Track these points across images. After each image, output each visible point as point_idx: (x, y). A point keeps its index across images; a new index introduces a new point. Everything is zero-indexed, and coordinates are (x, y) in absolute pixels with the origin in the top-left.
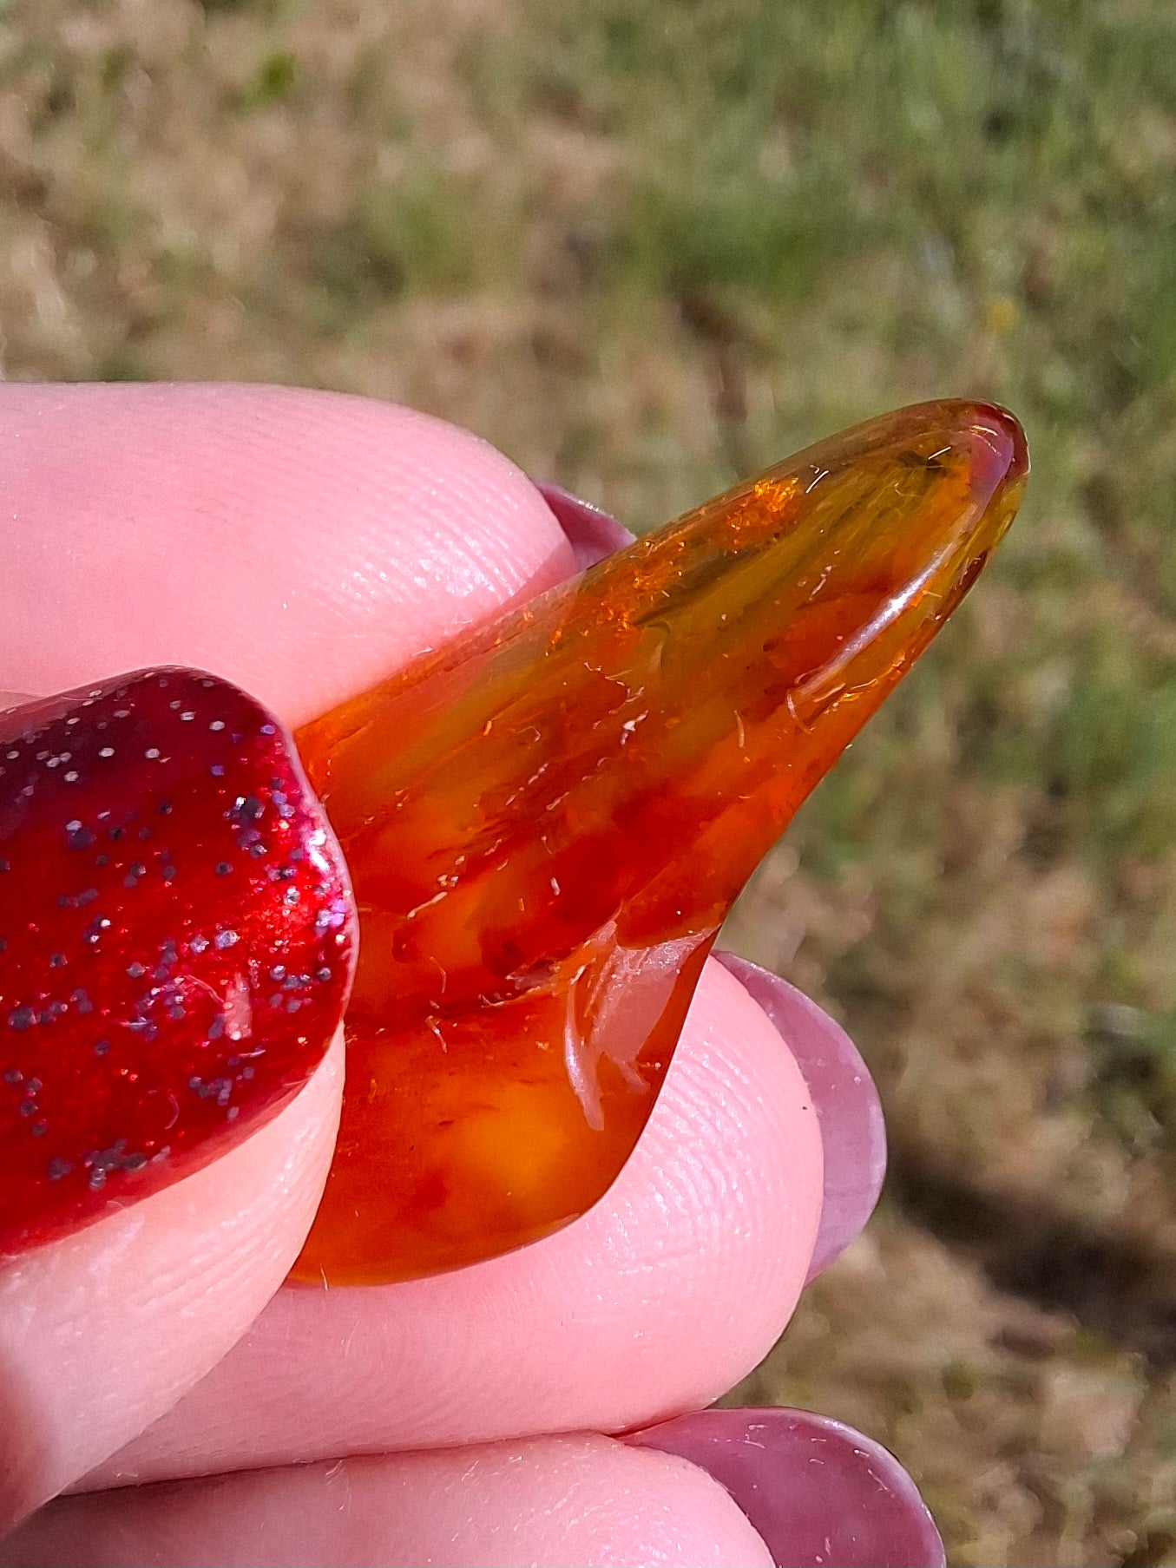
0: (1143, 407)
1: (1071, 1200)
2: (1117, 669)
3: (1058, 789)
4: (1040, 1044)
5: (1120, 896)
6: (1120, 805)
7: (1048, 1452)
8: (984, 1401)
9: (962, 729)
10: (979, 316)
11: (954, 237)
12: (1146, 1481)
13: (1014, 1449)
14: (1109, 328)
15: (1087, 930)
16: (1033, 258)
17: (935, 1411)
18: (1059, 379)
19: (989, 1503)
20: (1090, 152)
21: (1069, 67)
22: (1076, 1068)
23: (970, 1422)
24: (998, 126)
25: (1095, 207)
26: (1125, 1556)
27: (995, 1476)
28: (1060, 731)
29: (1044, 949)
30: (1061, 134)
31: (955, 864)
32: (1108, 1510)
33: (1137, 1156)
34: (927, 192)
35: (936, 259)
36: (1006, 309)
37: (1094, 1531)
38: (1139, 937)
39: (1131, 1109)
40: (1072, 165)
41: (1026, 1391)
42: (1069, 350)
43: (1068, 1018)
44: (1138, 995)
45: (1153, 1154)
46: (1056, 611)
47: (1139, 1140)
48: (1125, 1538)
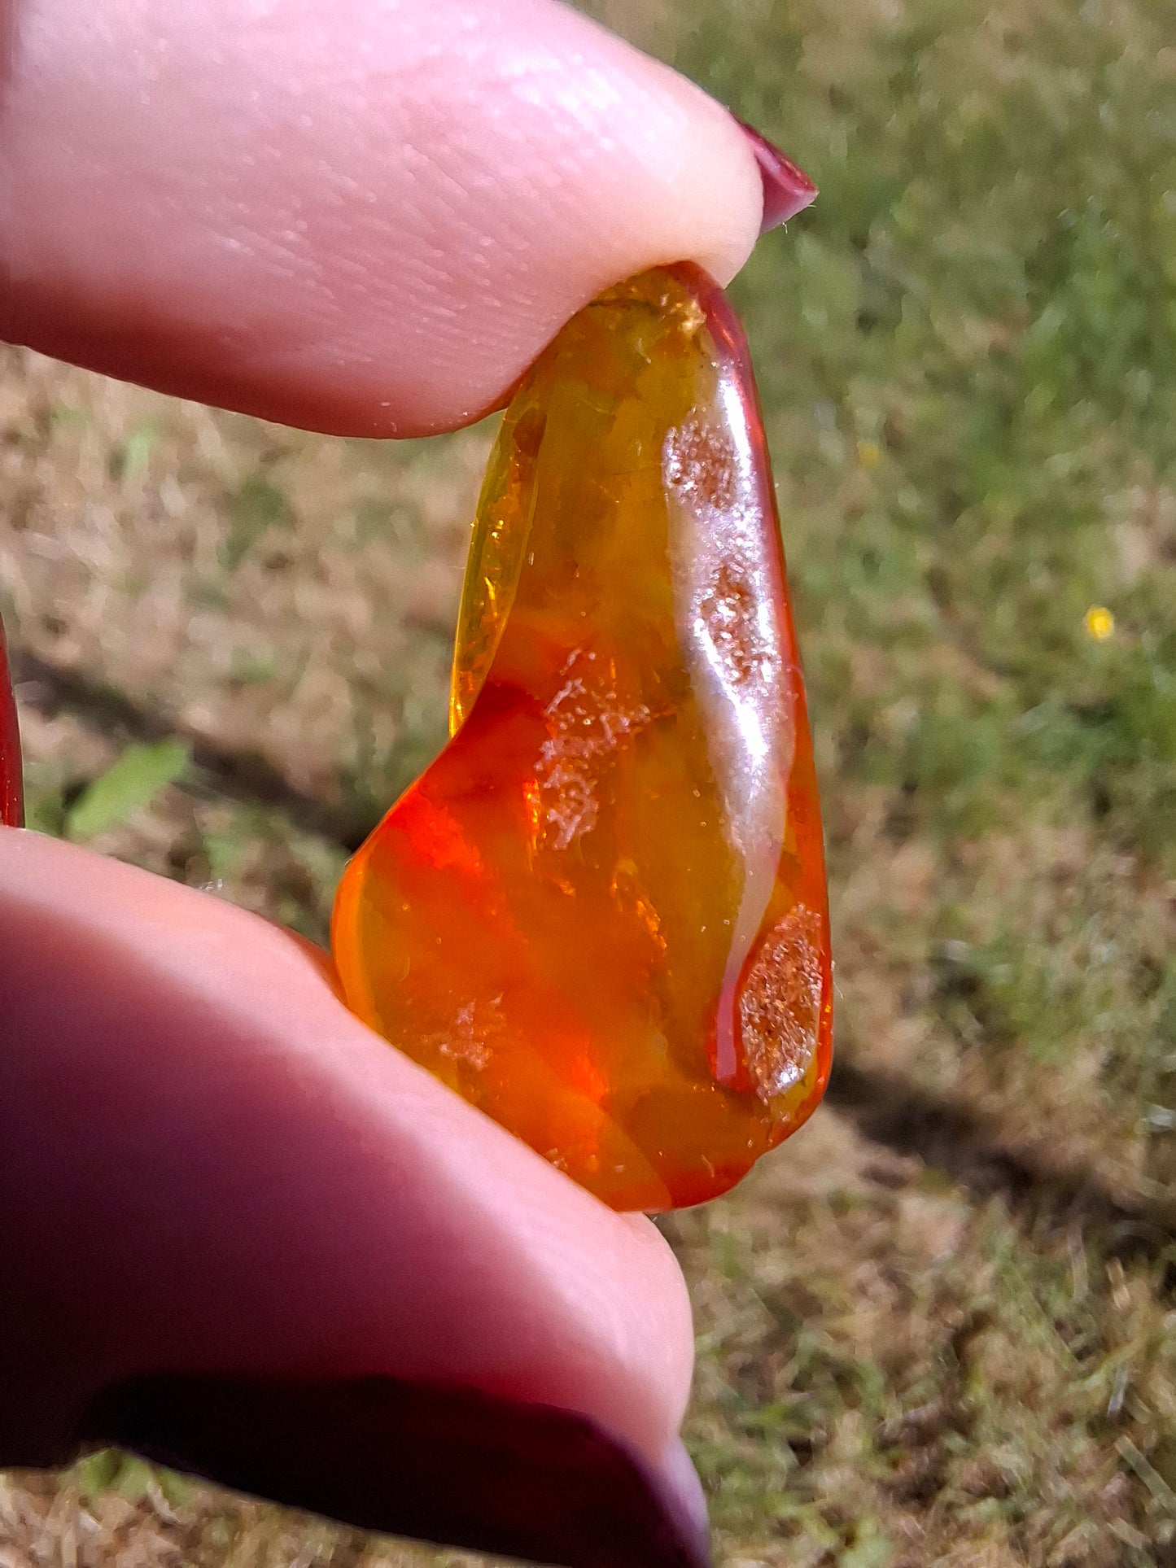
0: (966, 520)
1: (921, 1077)
2: (950, 705)
3: (910, 788)
4: (899, 967)
5: (954, 864)
6: (955, 800)
7: (902, 1254)
8: (859, 1217)
9: (843, 745)
10: (854, 456)
11: (837, 398)
12: (970, 1277)
13: (882, 1251)
14: (945, 466)
15: (931, 888)
16: (890, 414)
17: (825, 1223)
18: (910, 501)
19: (862, 1290)
20: (930, 343)
21: (916, 283)
22: (924, 984)
23: (852, 1233)
24: (866, 322)
25: (934, 380)
26: (956, 1329)
27: (865, 1271)
28: (913, 748)
29: (902, 901)
30: (909, 328)
31: (841, 839)
32: (947, 1296)
33: (966, 1046)
34: (819, 367)
35: (825, 414)
36: (872, 450)
37: (934, 1313)
38: (968, 892)
39: (962, 1014)
40: (918, 351)
41: (888, 1212)
42: (916, 480)
43: (917, 949)
44: (969, 933)
45: (976, 1046)
46: (909, 663)
47: (968, 1035)
48: (956, 1316)
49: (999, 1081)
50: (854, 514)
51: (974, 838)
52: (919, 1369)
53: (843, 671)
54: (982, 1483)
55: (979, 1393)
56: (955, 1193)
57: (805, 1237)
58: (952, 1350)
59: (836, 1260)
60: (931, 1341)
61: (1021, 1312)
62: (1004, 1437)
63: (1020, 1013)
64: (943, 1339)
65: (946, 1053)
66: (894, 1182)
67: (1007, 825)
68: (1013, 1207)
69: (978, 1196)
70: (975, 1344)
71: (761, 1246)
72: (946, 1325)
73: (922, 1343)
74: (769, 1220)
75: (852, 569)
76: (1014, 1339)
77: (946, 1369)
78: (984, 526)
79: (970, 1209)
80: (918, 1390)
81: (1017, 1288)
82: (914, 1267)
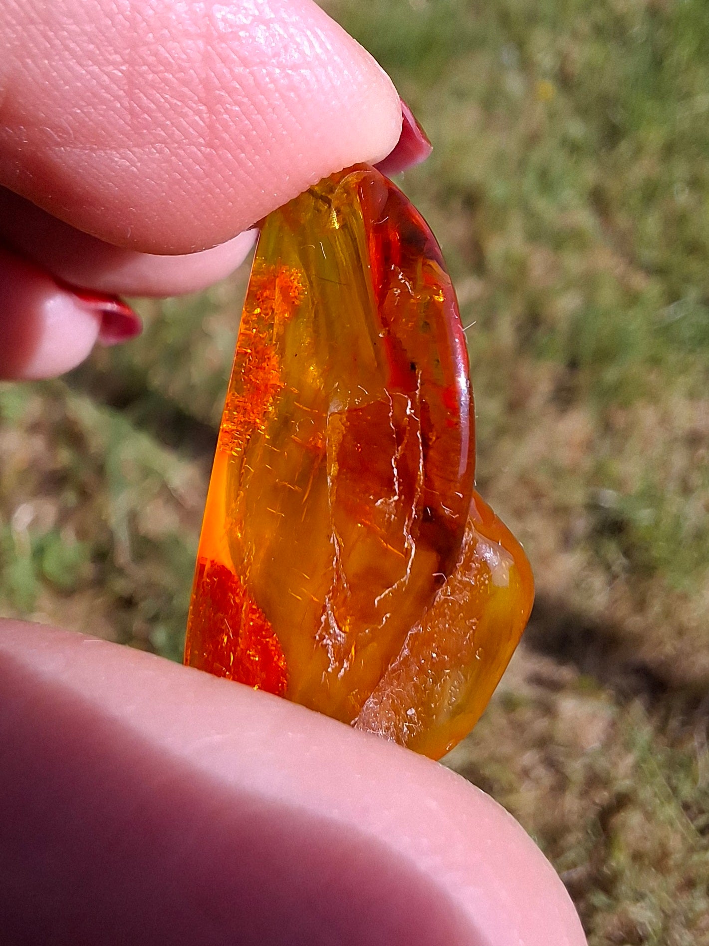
0: (624, 147)
1: (577, 601)
2: (608, 296)
3: (573, 364)
4: (560, 511)
5: (607, 427)
6: (611, 375)
7: (559, 745)
8: (526, 714)
9: (519, 329)
10: (532, 93)
11: (521, 44)
12: (615, 765)
13: (543, 742)
14: (606, 101)
15: (589, 446)
16: (563, 58)
17: (498, 718)
18: (576, 129)
19: (526, 773)
22: (581, 525)
23: (519, 727)
25: (599, 31)
26: (602, 807)
27: (529, 758)
29: (564, 456)
31: (515, 406)
32: (595, 780)
33: (615, 577)
34: (504, 18)
35: (508, 56)
36: (547, 88)
37: (584, 794)
38: (619, 451)
39: (612, 550)
40: (586, 6)
41: (548, 710)
42: (582, 111)
43: (577, 496)
44: (619, 484)
45: (623, 576)
46: (574, 263)
47: (616, 568)
48: (603, 796)
49: (641, 605)
50: (533, 140)
51: (625, 405)
52: (572, 838)
53: (522, 268)
54: (621, 933)
55: (620, 859)
56: (603, 696)
57: (482, 730)
58: (599, 824)
59: (507, 749)
60: (581, 816)
61: (655, 795)
62: (639, 897)
63: (659, 550)
64: (592, 815)
65: (598, 581)
66: (555, 686)
67: (653, 398)
68: (651, 709)
69: (622, 699)
70: (617, 820)
72: (595, 803)
73: (575, 818)
75: (529, 182)
76: (649, 816)
77: (593, 838)
78: (638, 151)
79: (615, 709)
80: (571, 855)
81: (653, 775)
82: (569, 755)
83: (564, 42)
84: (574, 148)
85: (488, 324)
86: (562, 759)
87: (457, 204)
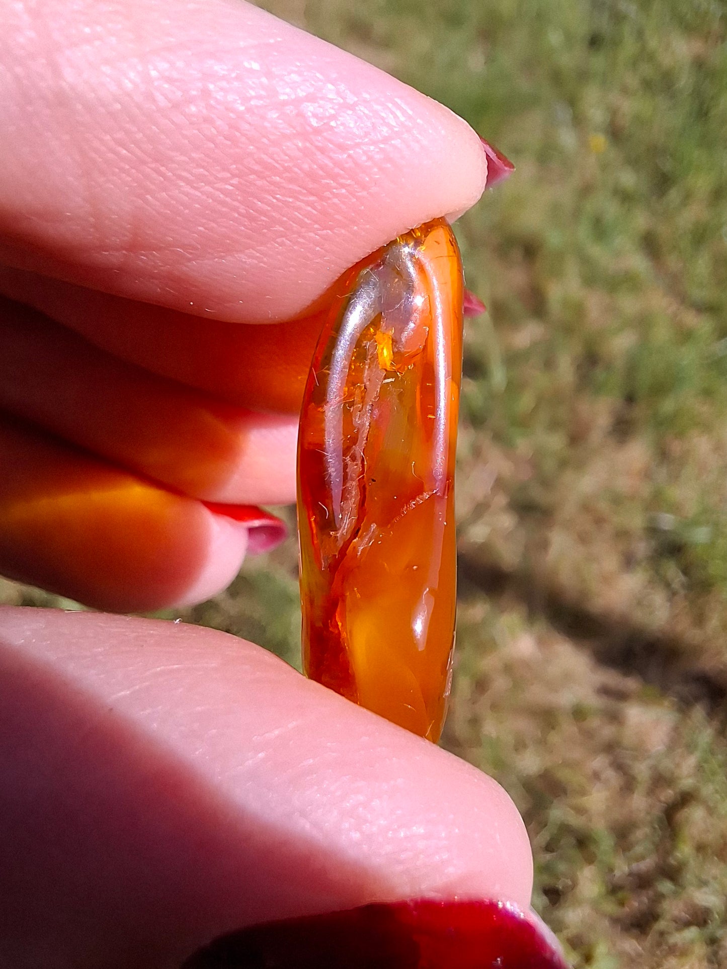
0: (674, 195)
1: (639, 617)
2: (662, 334)
3: (630, 399)
4: (622, 535)
5: (663, 455)
6: (667, 406)
7: (626, 749)
8: (594, 722)
9: (579, 367)
10: (584, 143)
11: (572, 102)
12: (678, 765)
13: (610, 747)
14: (655, 151)
15: (647, 475)
16: (614, 112)
17: (568, 728)
18: (628, 179)
19: (596, 776)
20: (645, 55)
21: (631, 9)
22: (642, 548)
23: (588, 735)
24: (595, 42)
25: (647, 85)
26: (668, 804)
27: (599, 762)
28: (632, 368)
29: (624, 484)
30: (629, 47)
31: (577, 438)
32: (660, 780)
33: (674, 594)
34: (557, 78)
35: (563, 113)
36: (599, 141)
37: (651, 793)
38: (674, 477)
39: (672, 570)
40: (634, 63)
41: (615, 718)
42: (633, 162)
43: (636, 521)
44: (675, 508)
45: (682, 592)
46: (629, 304)
47: (676, 585)
48: (668, 794)
49: (700, 620)
50: (586, 190)
51: (680, 435)
52: (640, 834)
53: (579, 310)
54: (688, 916)
55: (685, 851)
56: (666, 703)
57: (554, 738)
58: (666, 822)
59: (576, 754)
60: (648, 813)
61: (717, 792)
62: (703, 883)
63: (716, 568)
64: (657, 812)
65: (659, 599)
66: (621, 696)
67: (706, 427)
68: (711, 714)
69: (684, 705)
70: (682, 815)
71: (520, 746)
72: (660, 801)
73: (642, 815)
74: (524, 725)
75: (583, 232)
76: (711, 811)
77: (660, 833)
78: (687, 197)
79: (678, 715)
80: (639, 849)
81: (714, 773)
82: (635, 758)
83: (614, 97)
84: (625, 197)
85: (549, 364)
86: (629, 762)
87: (517, 254)
